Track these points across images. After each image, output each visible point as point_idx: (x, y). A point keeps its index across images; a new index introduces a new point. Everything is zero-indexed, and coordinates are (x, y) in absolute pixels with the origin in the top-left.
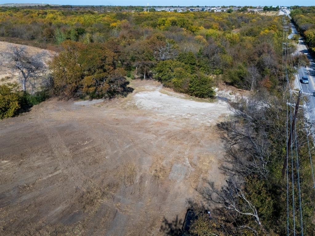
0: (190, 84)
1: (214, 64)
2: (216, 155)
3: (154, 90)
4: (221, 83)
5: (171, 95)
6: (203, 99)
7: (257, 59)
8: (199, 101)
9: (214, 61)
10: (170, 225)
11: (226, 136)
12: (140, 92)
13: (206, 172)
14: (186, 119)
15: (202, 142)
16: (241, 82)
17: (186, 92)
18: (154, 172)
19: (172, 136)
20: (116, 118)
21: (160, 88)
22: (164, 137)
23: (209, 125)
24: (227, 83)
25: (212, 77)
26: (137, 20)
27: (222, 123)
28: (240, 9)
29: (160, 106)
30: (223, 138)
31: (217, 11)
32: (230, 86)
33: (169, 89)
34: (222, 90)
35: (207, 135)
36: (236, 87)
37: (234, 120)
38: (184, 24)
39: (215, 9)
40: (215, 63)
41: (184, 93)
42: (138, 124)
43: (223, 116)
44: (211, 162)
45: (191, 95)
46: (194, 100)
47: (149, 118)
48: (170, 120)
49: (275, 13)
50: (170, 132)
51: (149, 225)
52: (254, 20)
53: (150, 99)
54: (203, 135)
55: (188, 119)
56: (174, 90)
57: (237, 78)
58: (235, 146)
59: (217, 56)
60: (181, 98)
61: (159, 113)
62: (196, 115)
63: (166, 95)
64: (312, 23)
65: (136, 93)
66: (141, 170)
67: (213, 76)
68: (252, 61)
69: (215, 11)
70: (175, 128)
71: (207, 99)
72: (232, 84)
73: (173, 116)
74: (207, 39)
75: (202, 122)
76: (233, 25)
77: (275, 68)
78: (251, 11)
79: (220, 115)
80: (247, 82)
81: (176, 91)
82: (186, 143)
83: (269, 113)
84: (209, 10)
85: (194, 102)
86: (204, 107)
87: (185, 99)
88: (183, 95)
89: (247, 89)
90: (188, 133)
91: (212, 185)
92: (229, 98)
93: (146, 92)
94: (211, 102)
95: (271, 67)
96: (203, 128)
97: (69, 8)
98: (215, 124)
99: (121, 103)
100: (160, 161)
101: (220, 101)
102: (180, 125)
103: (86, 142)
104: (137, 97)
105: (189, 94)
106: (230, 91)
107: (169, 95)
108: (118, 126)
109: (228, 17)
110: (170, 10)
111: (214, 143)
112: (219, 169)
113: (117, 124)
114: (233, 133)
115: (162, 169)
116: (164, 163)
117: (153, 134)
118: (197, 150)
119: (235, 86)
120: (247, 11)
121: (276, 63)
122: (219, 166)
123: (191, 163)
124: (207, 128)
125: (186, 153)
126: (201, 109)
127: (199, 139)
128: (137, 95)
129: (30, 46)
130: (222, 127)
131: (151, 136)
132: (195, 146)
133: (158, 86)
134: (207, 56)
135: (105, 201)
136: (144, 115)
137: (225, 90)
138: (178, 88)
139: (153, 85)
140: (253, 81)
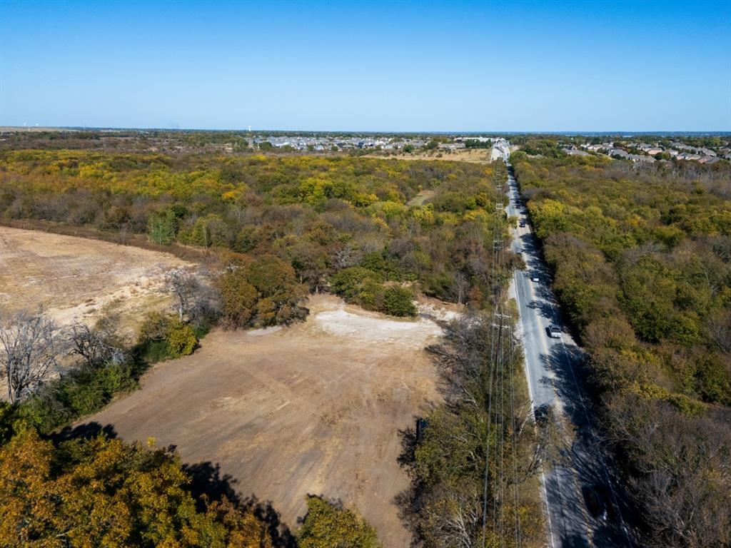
0: (385, 300)
1: (406, 266)
2: (432, 379)
3: (336, 309)
4: (419, 295)
5: (362, 315)
6: (402, 317)
7: (463, 261)
8: (398, 320)
9: (406, 263)
10: (404, 433)
11: (437, 359)
12: (320, 314)
13: (426, 393)
14: (390, 344)
15: (415, 367)
16: (444, 292)
17: (380, 310)
18: (377, 397)
19: (381, 363)
20: (311, 348)
21: (343, 305)
22: (374, 365)
23: (417, 349)
24: (427, 294)
25: (406, 285)
26: (262, 182)
27: (430, 346)
28: (426, 144)
29: (354, 330)
30: (435, 362)
31: (386, 147)
32: (432, 298)
33: (355, 306)
34: (422, 304)
35: (417, 360)
36: (440, 299)
37: (443, 341)
38: (345, 191)
39: (383, 145)
40: (408, 265)
41: (376, 310)
42: (339, 353)
43: (431, 337)
44: (427, 384)
45: (387, 314)
46: (391, 319)
47: (349, 346)
48: (373, 346)
49: (485, 153)
50: (377, 359)
51: (389, 432)
52: (452, 175)
53: (337, 322)
54: (415, 361)
55: (393, 344)
56: (362, 307)
57: (440, 288)
58: (448, 369)
59: (410, 255)
60: (376, 318)
61: (357, 339)
62: (400, 338)
63: (355, 315)
64: (538, 187)
65: (316, 314)
66: (364, 396)
67: (407, 283)
68: (457, 262)
69: (382, 147)
70: (382, 355)
71: (407, 318)
72: (433, 296)
73: (375, 342)
74: (388, 222)
75: (408, 346)
76: (419, 184)
77: (486, 274)
78: (445, 148)
79: (426, 337)
80: (454, 294)
81: (366, 309)
82: (398, 369)
83: (479, 332)
84: (372, 145)
85: (392, 322)
86: (406, 328)
87: (380, 319)
88: (376, 314)
89: (453, 302)
90: (397, 359)
91: (432, 403)
92: (433, 315)
93: (327, 312)
94: (413, 321)
95: (481, 273)
96: (412, 353)
97: (92, 138)
98: (423, 348)
99: (305, 329)
100: (379, 388)
101: (423, 319)
102: (386, 351)
103: (295, 376)
104: (320, 321)
105: (384, 312)
106: (433, 305)
107: (358, 314)
108: (318, 357)
109: (410, 170)
110: (298, 145)
111: (428, 368)
112: (436, 390)
113: (316, 355)
114: (444, 356)
115: (384, 393)
116: (383, 388)
117: (361, 362)
118: (412, 375)
119: (437, 298)
120: (438, 148)
121: (486, 268)
122: (435, 387)
123: (409, 387)
124: (416, 353)
125: (402, 379)
126: (403, 331)
127: (411, 364)
128: (318, 317)
129: (93, 239)
130: (431, 350)
131: (360, 365)
132: (409, 371)
133: (339, 303)
134: (397, 255)
135: (344, 420)
136: (341, 343)
137: (427, 304)
138: (368, 305)
139: (332, 301)
140: (460, 292)
